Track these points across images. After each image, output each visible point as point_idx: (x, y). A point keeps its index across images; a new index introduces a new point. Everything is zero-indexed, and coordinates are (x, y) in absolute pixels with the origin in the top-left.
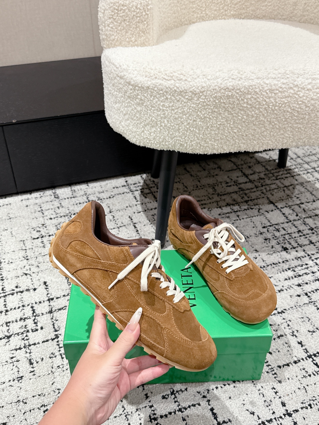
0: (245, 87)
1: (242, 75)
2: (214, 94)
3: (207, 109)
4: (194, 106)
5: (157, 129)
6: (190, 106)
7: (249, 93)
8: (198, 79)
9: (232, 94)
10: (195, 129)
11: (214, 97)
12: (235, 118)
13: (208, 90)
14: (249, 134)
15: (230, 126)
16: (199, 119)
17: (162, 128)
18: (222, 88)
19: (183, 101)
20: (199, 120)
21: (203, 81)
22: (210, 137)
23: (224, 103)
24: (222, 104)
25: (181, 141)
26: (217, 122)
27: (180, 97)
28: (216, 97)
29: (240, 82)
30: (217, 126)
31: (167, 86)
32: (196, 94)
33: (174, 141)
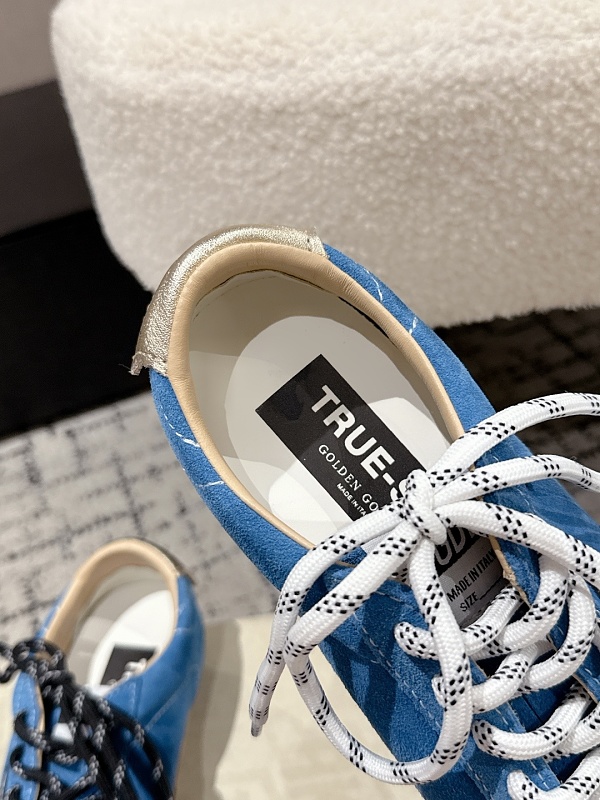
0: (535, 70)
1: (518, 20)
7: (555, 91)
8: (339, 58)
23: (453, 142)
28: (415, 122)
32: (337, 116)
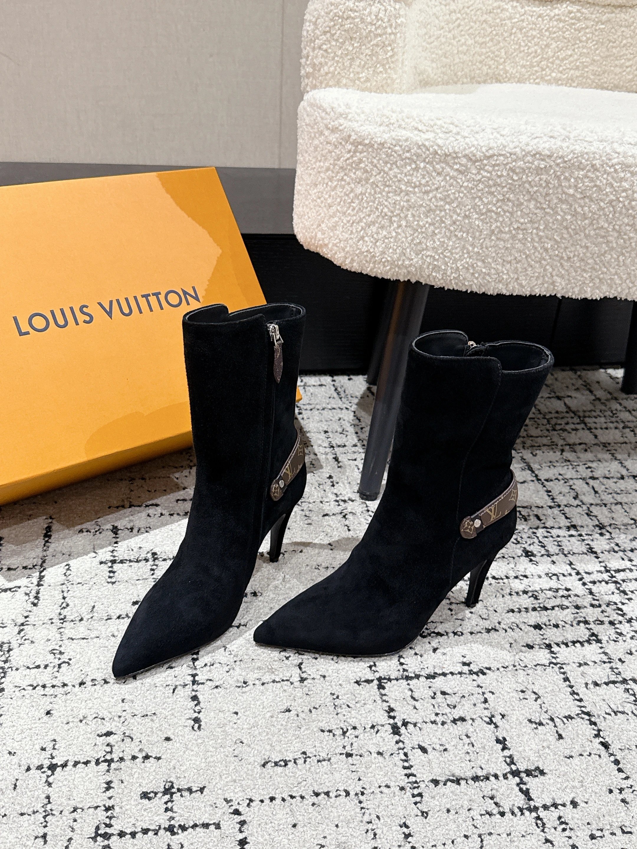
0: (574, 154)
1: (569, 132)
2: (511, 163)
3: (494, 192)
4: (470, 185)
5: (390, 233)
6: (461, 186)
9: (546, 167)
10: (464, 235)
11: (511, 169)
12: (548, 218)
13: (501, 155)
14: (574, 256)
15: (537, 234)
16: (477, 214)
17: (399, 231)
18: (529, 152)
19: (448, 175)
20: (476, 216)
21: (491, 137)
22: (494, 255)
23: (530, 183)
24: (527, 185)
25: (435, 259)
26: (511, 223)
27: (444, 166)
29: (565, 145)
30: (510, 231)
31: (420, 143)
32: (476, 161)
33: (422, 258)
